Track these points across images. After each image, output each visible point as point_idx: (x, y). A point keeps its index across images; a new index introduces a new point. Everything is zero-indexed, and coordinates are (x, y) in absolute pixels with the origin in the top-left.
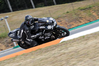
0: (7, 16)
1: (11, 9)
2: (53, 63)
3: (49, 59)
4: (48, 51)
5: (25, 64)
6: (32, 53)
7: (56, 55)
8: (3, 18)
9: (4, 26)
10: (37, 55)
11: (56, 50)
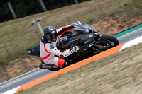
0: (40, 19)
1: (44, 7)
2: (114, 81)
3: (108, 76)
4: (104, 65)
5: (74, 86)
6: (81, 69)
7: (116, 70)
8: (34, 22)
9: (37, 32)
10: (89, 71)
11: (116, 62)
